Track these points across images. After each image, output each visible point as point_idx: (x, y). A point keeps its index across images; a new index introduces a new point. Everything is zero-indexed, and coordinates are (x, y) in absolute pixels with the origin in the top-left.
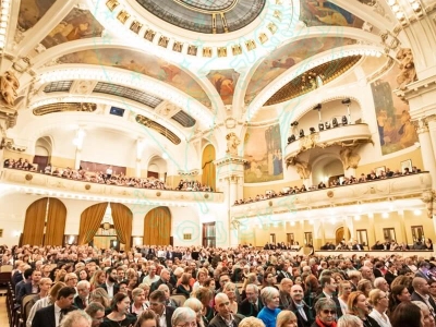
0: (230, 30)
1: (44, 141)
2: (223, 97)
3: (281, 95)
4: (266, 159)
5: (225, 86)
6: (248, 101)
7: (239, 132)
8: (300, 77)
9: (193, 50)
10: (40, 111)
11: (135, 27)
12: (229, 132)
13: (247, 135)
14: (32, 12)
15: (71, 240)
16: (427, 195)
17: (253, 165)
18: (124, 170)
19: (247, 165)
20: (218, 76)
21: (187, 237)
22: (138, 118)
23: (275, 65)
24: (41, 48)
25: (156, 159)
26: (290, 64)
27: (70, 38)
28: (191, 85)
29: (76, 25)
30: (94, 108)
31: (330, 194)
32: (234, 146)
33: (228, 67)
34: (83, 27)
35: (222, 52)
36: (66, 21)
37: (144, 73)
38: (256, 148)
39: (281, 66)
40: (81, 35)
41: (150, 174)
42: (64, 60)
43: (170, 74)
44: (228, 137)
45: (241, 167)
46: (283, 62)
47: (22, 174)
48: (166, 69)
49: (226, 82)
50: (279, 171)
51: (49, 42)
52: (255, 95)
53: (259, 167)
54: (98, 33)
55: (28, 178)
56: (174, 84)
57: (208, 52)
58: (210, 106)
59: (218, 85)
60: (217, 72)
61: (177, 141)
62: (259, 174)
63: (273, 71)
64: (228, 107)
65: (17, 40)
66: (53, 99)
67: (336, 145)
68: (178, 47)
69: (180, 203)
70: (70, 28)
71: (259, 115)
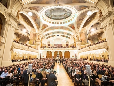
0: (69, 17)
1: (49, 42)
2: (73, 29)
3: (85, 25)
4: (85, 39)
5: (72, 27)
6: (78, 28)
7: (79, 35)
8: (87, 20)
9: (64, 23)
10: (47, 38)
11: (53, 23)
12: (77, 35)
13: (81, 35)
14: (38, 27)
15: (53, 57)
16: (106, 48)
17: (83, 41)
18: (62, 45)
19: (81, 41)
20: (70, 26)
21: (73, 56)
22: (62, 36)
23: (80, 20)
24: (42, 31)
25: (67, 42)
26: (83, 19)
27: (45, 28)
28: (66, 28)
29: (44, 26)
30: (54, 36)
31: (89, 48)
32: (78, 38)
33: (71, 23)
34: (45, 26)
35: (69, 21)
36: (43, 26)
37: (58, 29)
38: (83, 37)
39: (81, 20)
40: (46, 27)
41: (67, 45)
42: (45, 31)
43: (62, 28)
44: (76, 36)
45: (80, 42)
46: (81, 19)
47: (43, 48)
48: (61, 27)
49: (72, 26)
50: (88, 42)
51: (42, 30)
52: (79, 27)
53: (84, 41)
54: (48, 26)
55: (44, 49)
56: (64, 29)
57: (66, 22)
58: (71, 31)
59: (71, 27)
60: (69, 25)
61: (70, 38)
62: (84, 43)
63: (80, 21)
64: (75, 30)
65: (38, 31)
66: (48, 36)
67: (94, 35)
68: (61, 23)
69: (70, 50)
70: (44, 27)
71: (82, 30)
